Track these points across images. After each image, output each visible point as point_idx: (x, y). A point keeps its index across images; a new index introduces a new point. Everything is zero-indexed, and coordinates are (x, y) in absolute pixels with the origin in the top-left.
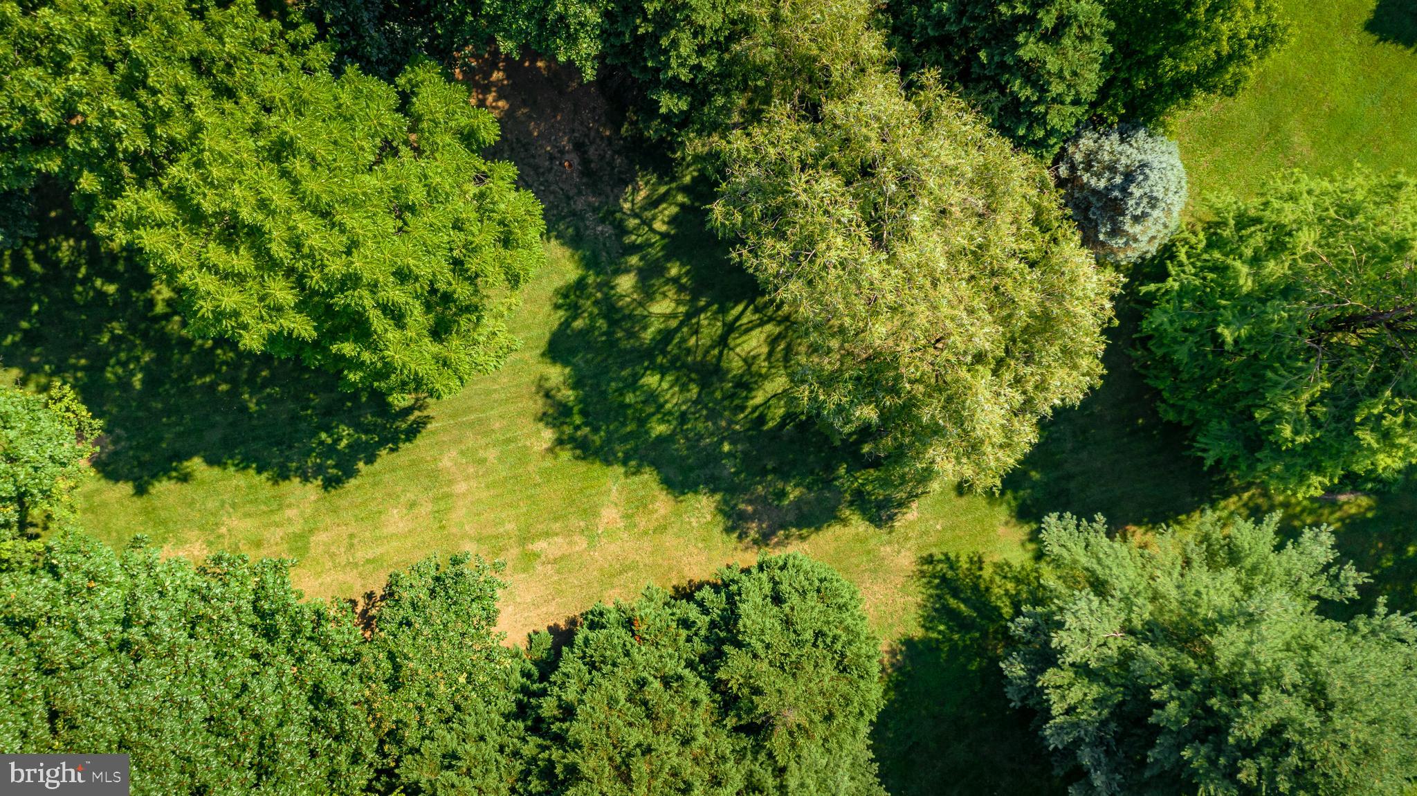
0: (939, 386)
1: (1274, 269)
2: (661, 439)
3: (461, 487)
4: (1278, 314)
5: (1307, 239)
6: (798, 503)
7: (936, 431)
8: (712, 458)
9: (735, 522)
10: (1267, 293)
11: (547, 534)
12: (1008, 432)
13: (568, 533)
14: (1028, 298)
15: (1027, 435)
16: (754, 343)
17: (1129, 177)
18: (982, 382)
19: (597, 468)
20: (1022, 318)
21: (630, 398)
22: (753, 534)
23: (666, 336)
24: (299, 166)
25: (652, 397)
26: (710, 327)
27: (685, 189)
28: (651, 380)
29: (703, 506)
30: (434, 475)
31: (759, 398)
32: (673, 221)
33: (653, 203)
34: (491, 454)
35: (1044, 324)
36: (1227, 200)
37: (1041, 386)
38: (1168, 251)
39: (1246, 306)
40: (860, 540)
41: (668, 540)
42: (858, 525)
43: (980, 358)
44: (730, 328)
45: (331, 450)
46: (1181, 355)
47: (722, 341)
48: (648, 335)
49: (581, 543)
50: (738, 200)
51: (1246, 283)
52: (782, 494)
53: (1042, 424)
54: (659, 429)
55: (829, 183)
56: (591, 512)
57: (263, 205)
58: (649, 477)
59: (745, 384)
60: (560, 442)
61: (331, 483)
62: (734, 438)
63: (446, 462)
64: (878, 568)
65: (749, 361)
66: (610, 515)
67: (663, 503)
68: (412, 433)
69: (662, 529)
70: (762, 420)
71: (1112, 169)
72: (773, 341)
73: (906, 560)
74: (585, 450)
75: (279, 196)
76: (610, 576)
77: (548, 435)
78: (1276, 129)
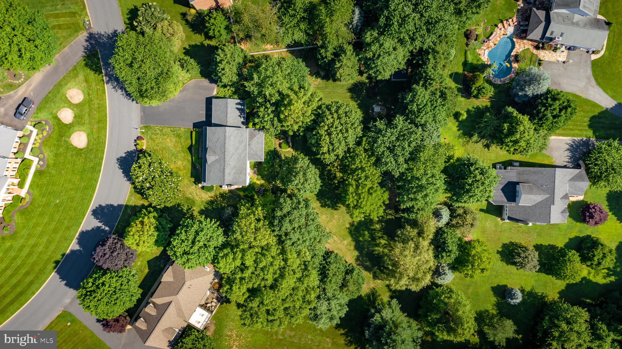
0: (401, 274)
1: (446, 300)
2: (360, 241)
3: (334, 221)
4: (442, 305)
5: (452, 301)
6: (367, 266)
7: (396, 277)
8: (363, 248)
9: (357, 259)
10: (443, 301)
11: (337, 236)
12: (402, 286)
13: (339, 239)
14: (420, 275)
15: (404, 288)
16: (383, 242)
17: (444, 274)
18: (406, 278)
19: (349, 236)
20: (417, 277)
21: (361, 232)
22: (358, 263)
23: (374, 230)
24: (370, 197)
25: (364, 235)
26: (380, 235)
27: (395, 217)
28: (366, 233)
29: (356, 253)
30: (333, 216)
31: (377, 248)
32: (389, 219)
33: (390, 214)
34: (341, 221)
35: (418, 280)
36: (454, 288)
37: (411, 285)
38: (441, 286)
39: (440, 300)
40: (370, 278)
41: (349, 252)
42: (371, 276)
43: (408, 276)
44: (382, 237)
45: (325, 202)
46: (429, 298)
47: (380, 238)
48: (372, 227)
49: (339, 242)
50: (402, 233)
51: (442, 298)
52: (366, 262)
53: (406, 289)
54: (361, 239)
55: (413, 245)
56: (344, 239)
57: (364, 198)
58: (353, 243)
59: (377, 245)
60: (349, 228)
61: (322, 206)
62: (368, 249)
63: (336, 216)
64: (368, 283)
65: (380, 243)
66: (346, 242)
67: (352, 248)
68: (336, 209)
69: (349, 250)
70: (374, 251)
71: (444, 270)
72: (385, 244)
73: (372, 286)
74: (350, 232)
75: (366, 197)
76: (338, 249)
77: (348, 226)
78: (469, 286)
